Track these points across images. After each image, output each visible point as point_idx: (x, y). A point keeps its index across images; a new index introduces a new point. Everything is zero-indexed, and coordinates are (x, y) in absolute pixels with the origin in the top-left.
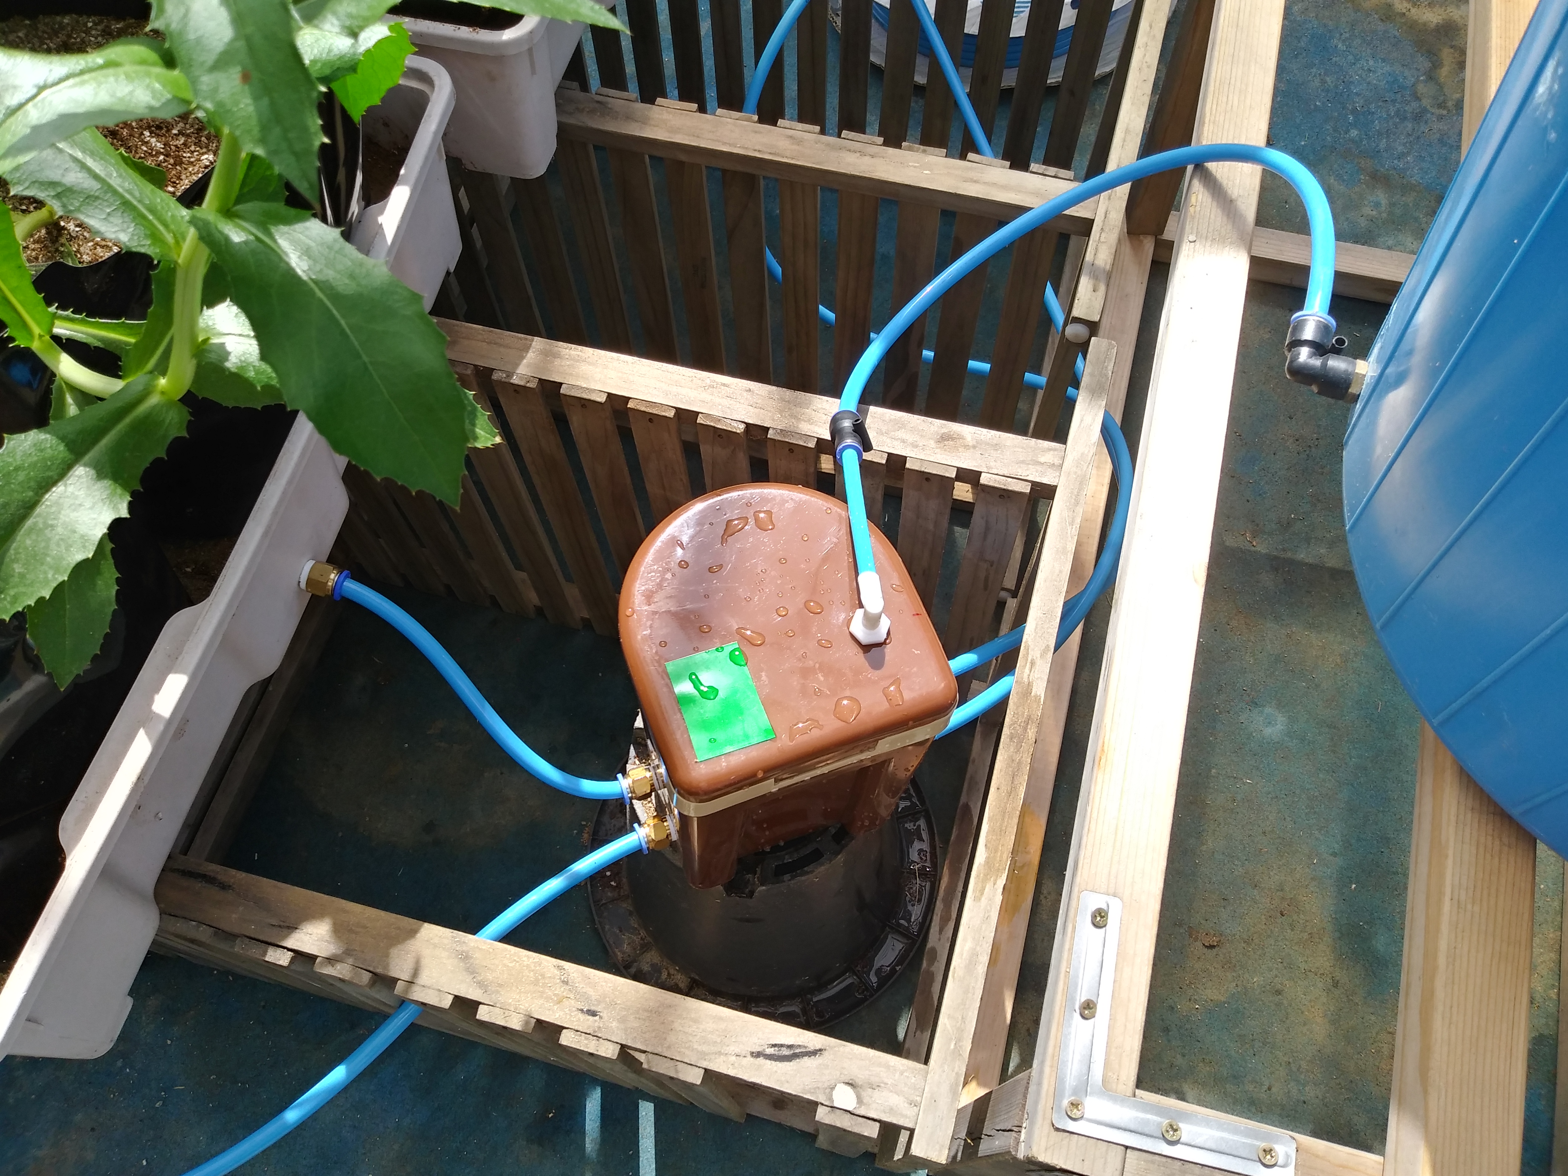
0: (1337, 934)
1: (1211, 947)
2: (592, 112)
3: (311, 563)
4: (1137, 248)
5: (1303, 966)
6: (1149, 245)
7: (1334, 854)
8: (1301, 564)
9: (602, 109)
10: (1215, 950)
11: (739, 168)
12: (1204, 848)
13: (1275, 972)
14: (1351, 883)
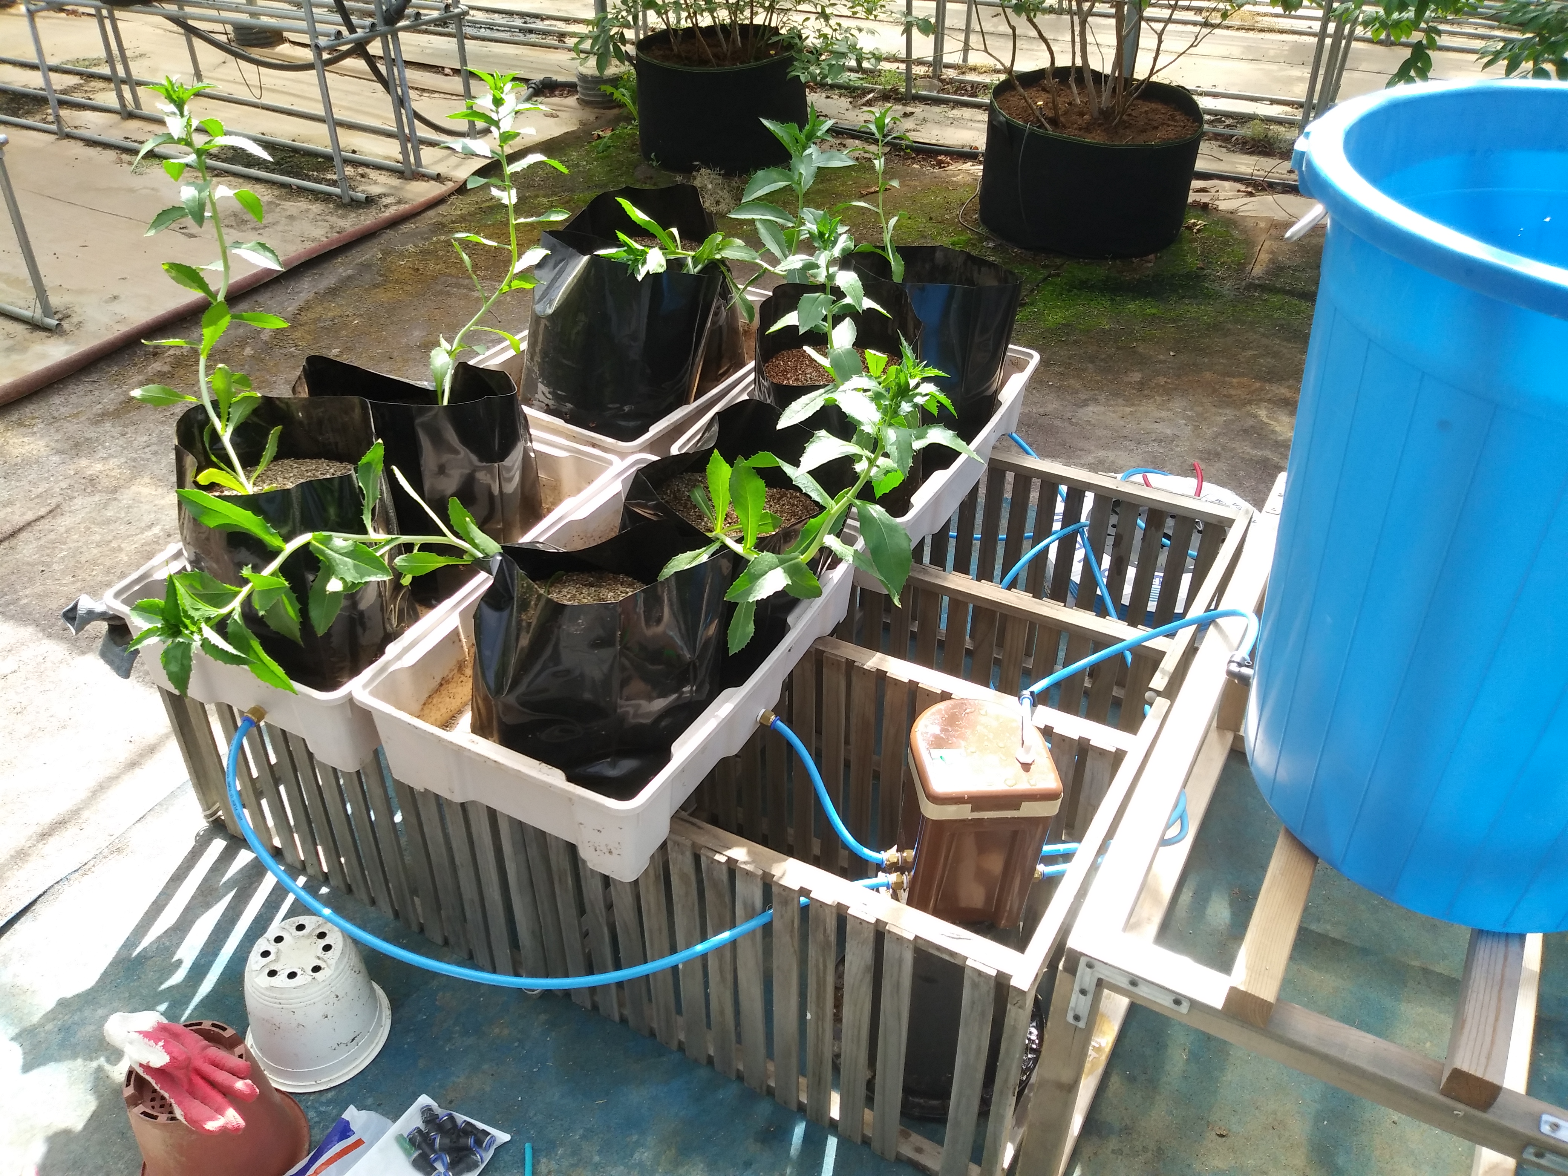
0: (1310, 1148)
1: (1222, 1136)
2: (920, 572)
3: (763, 710)
4: (1221, 736)
5: (1284, 1162)
6: (1230, 737)
7: (1315, 1102)
8: (1312, 931)
9: (925, 571)
10: (1224, 1139)
11: (988, 607)
12: (1225, 1078)
13: (1263, 1161)
14: (1324, 1120)
